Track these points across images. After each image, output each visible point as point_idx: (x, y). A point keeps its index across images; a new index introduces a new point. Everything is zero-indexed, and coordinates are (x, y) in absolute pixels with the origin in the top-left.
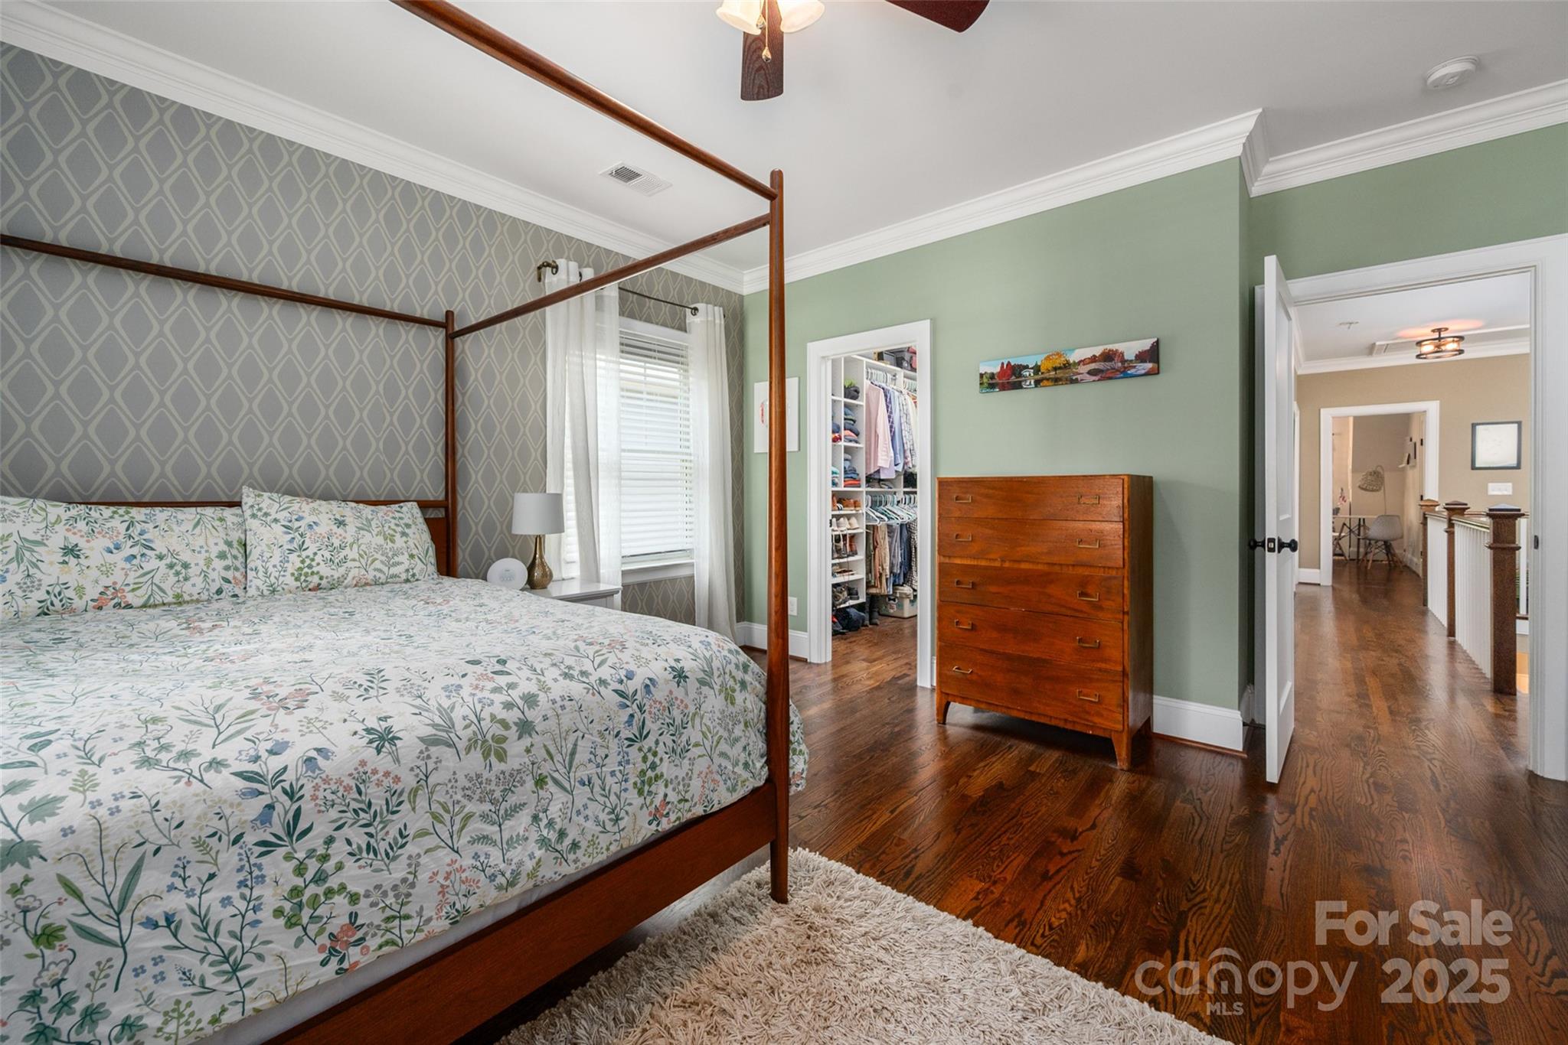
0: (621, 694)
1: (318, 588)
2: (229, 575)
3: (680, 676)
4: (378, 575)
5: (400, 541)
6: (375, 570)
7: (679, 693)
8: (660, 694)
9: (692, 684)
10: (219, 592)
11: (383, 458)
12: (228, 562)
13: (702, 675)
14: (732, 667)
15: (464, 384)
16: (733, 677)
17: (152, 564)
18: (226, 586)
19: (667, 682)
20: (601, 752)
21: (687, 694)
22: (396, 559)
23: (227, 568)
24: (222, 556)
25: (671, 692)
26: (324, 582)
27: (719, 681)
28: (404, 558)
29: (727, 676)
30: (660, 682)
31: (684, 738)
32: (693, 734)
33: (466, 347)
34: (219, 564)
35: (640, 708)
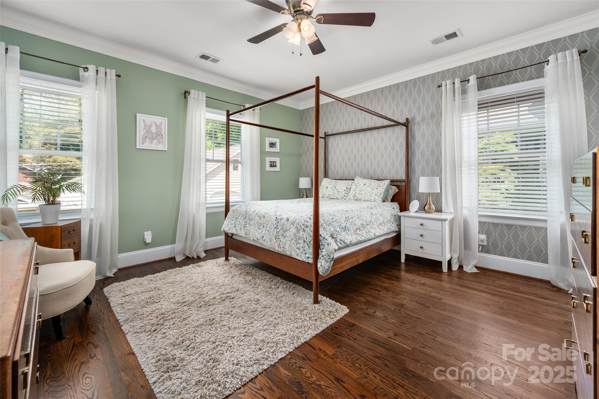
0: (276, 218)
1: (357, 200)
2: (345, 195)
3: (288, 220)
4: (368, 199)
5: (375, 190)
6: (367, 197)
7: (286, 223)
8: (282, 221)
9: (289, 223)
10: (343, 198)
11: (391, 167)
12: (345, 192)
13: (292, 222)
14: (302, 224)
15: (414, 140)
16: (301, 227)
17: (335, 191)
18: (344, 197)
19: (285, 220)
20: (271, 227)
21: (288, 224)
22: (372, 195)
23: (345, 193)
24: (345, 191)
25: (285, 222)
26: (358, 199)
27: (296, 225)
28: (374, 195)
29: (299, 226)
30: (283, 219)
31: (285, 234)
32: (287, 234)
33: (415, 128)
34: (344, 192)
35: (278, 222)
